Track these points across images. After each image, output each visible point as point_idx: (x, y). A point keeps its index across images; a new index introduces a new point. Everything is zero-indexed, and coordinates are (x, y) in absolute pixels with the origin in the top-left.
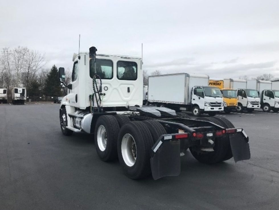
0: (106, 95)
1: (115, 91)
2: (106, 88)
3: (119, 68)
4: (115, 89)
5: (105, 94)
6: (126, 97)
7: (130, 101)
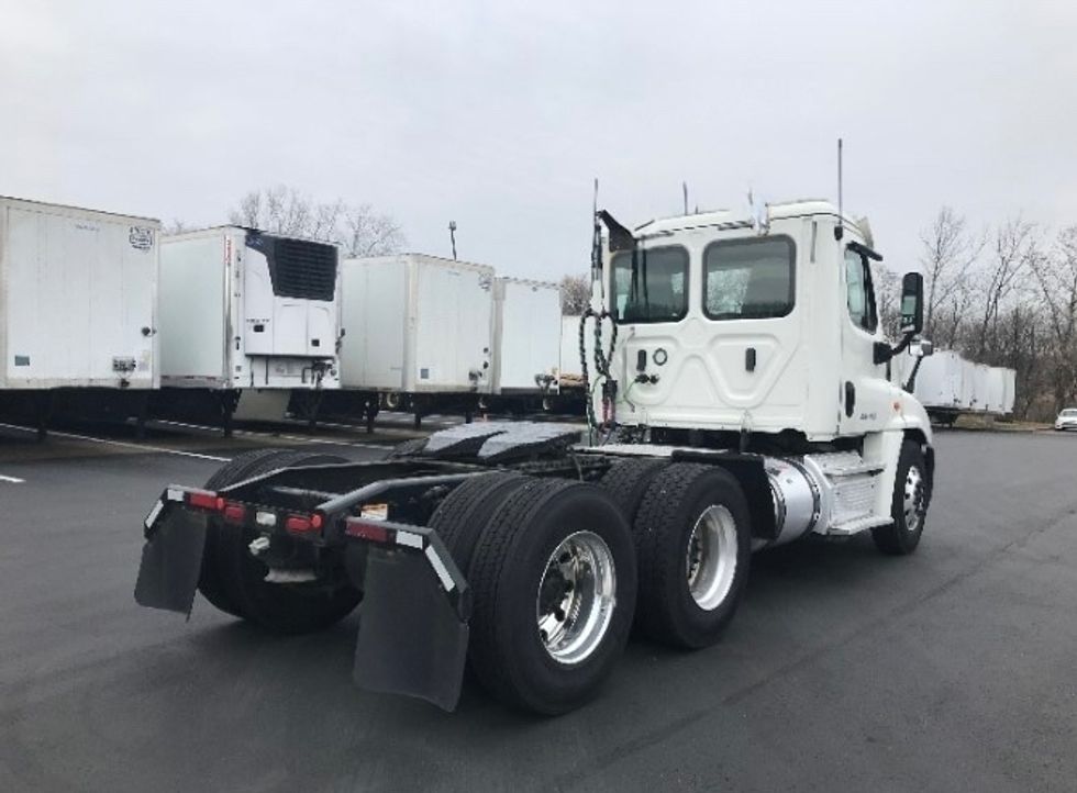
0: (658, 384)
1: (694, 365)
2: (660, 358)
3: (712, 276)
4: (694, 356)
5: (654, 380)
6: (736, 391)
7: (754, 408)
